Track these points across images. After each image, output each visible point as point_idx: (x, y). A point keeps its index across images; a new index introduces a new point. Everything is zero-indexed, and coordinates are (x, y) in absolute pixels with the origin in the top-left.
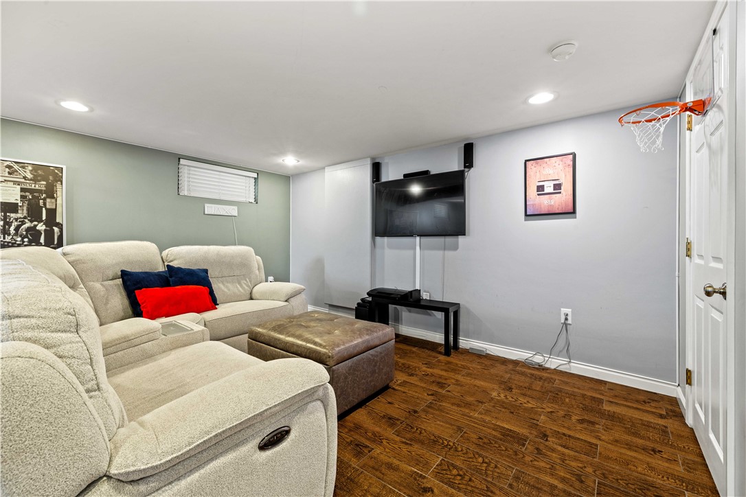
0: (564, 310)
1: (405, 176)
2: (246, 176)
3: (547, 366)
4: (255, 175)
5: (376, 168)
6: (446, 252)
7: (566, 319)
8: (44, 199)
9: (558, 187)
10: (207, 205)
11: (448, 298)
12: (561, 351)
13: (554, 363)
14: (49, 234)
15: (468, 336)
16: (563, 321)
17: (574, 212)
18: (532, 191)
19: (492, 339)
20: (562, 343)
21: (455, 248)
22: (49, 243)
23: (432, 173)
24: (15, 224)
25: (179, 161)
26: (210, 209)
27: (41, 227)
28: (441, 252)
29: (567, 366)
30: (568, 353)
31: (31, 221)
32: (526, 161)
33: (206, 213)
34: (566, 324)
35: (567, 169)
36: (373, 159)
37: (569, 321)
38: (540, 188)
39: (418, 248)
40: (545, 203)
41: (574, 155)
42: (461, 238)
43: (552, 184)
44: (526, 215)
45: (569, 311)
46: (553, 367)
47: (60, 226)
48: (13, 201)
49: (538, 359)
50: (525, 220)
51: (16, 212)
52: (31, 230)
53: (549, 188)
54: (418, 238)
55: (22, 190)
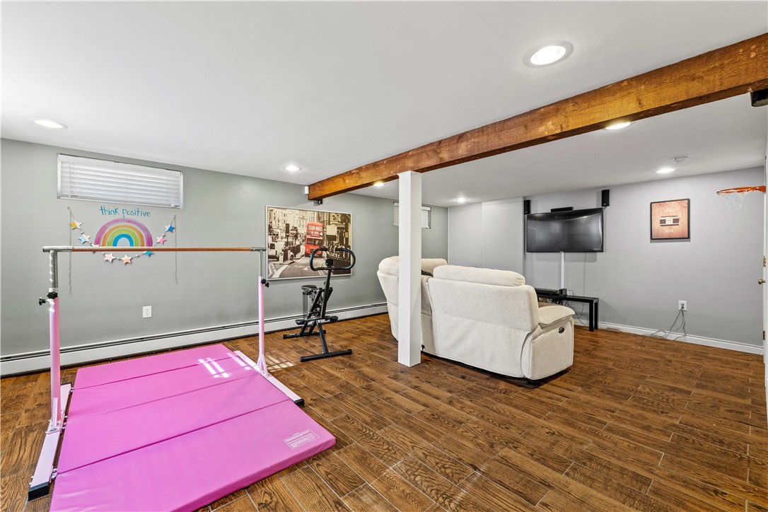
0: (681, 302)
1: (552, 210)
2: (424, 210)
3: (668, 338)
4: (429, 209)
5: (527, 205)
6: (587, 263)
7: (683, 308)
8: (344, 233)
9: (676, 221)
11: (588, 295)
12: (678, 329)
13: (672, 336)
15: (604, 320)
16: (680, 309)
17: (689, 237)
18: (656, 224)
19: (624, 322)
20: (679, 323)
21: (595, 260)
23: (574, 209)
24: (335, 247)
25: (394, 204)
28: (581, 264)
29: (683, 338)
30: (684, 329)
31: (341, 245)
32: (651, 203)
34: (682, 311)
35: (683, 209)
36: (524, 198)
37: (685, 309)
38: (663, 222)
39: (563, 260)
40: (667, 231)
41: (689, 200)
42: (599, 254)
43: (672, 219)
44: (651, 239)
45: (685, 302)
46: (672, 339)
47: (350, 247)
48: (334, 235)
49: (661, 334)
50: (651, 242)
51: (335, 240)
53: (669, 221)
54: (563, 254)
55: (338, 228)
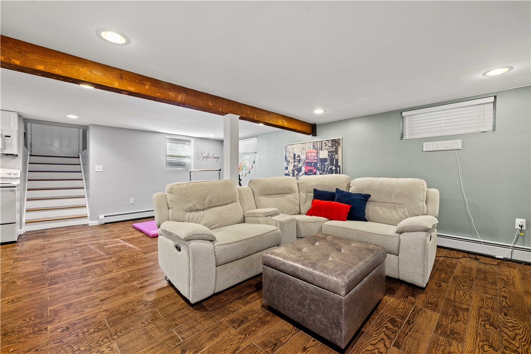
2: (479, 104)
4: (492, 99)
8: (335, 155)
10: (425, 144)
14: (336, 170)
22: (336, 173)
24: (327, 167)
25: (401, 114)
26: (428, 146)
27: (334, 168)
31: (331, 166)
33: (424, 150)
47: (339, 167)
48: (326, 157)
51: (327, 162)
52: (331, 169)
55: (329, 152)
